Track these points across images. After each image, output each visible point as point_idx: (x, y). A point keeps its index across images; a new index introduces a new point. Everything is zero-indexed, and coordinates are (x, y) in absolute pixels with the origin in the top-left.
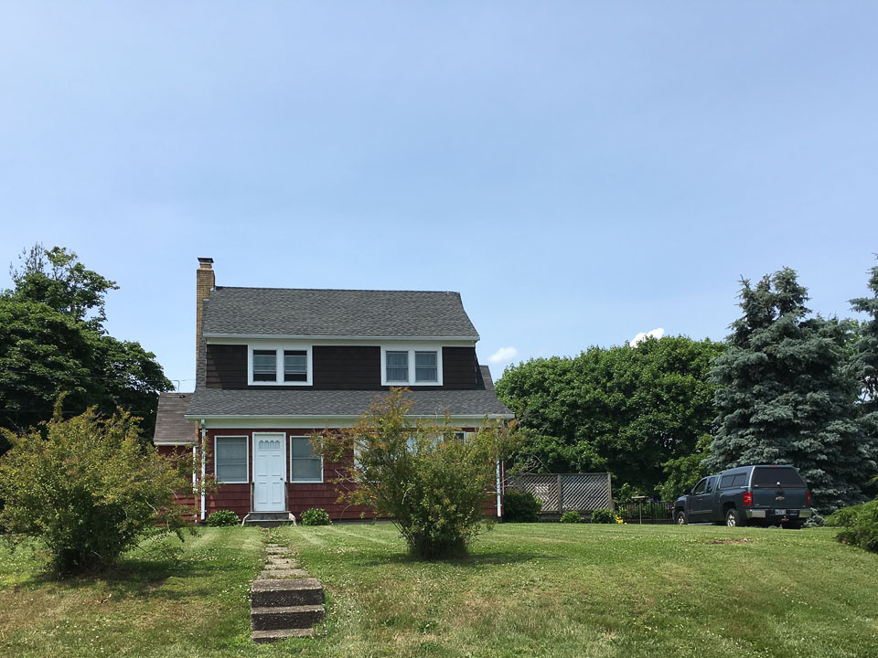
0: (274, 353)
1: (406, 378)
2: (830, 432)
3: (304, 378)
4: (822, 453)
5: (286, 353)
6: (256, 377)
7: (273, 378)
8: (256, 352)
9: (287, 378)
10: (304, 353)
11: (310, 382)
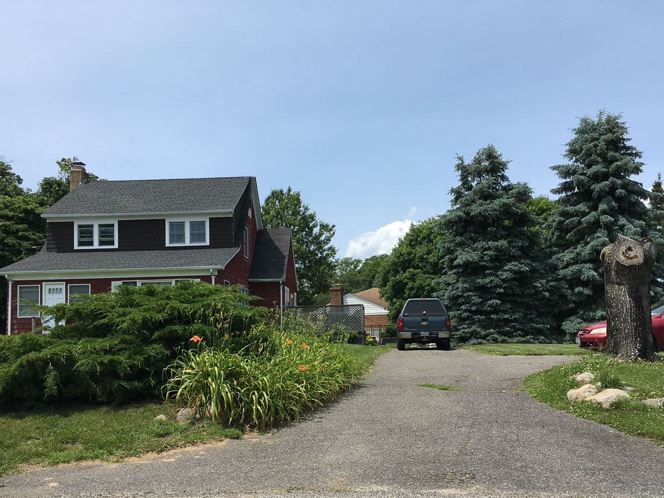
0: (92, 226)
1: (184, 241)
2: (506, 271)
3: (112, 243)
4: (500, 287)
5: (100, 226)
6: (81, 244)
7: (91, 243)
8: (80, 226)
9: (101, 243)
10: (112, 225)
11: (116, 246)
